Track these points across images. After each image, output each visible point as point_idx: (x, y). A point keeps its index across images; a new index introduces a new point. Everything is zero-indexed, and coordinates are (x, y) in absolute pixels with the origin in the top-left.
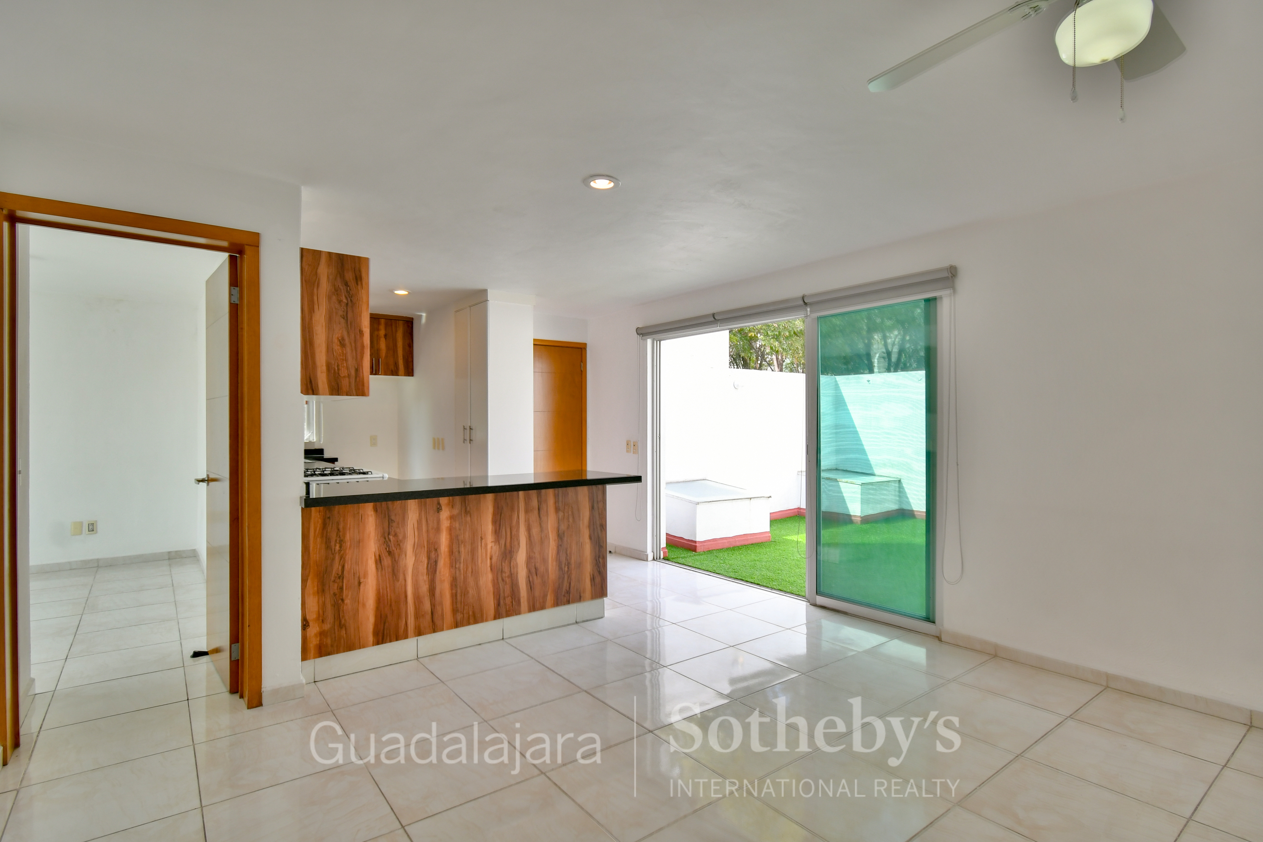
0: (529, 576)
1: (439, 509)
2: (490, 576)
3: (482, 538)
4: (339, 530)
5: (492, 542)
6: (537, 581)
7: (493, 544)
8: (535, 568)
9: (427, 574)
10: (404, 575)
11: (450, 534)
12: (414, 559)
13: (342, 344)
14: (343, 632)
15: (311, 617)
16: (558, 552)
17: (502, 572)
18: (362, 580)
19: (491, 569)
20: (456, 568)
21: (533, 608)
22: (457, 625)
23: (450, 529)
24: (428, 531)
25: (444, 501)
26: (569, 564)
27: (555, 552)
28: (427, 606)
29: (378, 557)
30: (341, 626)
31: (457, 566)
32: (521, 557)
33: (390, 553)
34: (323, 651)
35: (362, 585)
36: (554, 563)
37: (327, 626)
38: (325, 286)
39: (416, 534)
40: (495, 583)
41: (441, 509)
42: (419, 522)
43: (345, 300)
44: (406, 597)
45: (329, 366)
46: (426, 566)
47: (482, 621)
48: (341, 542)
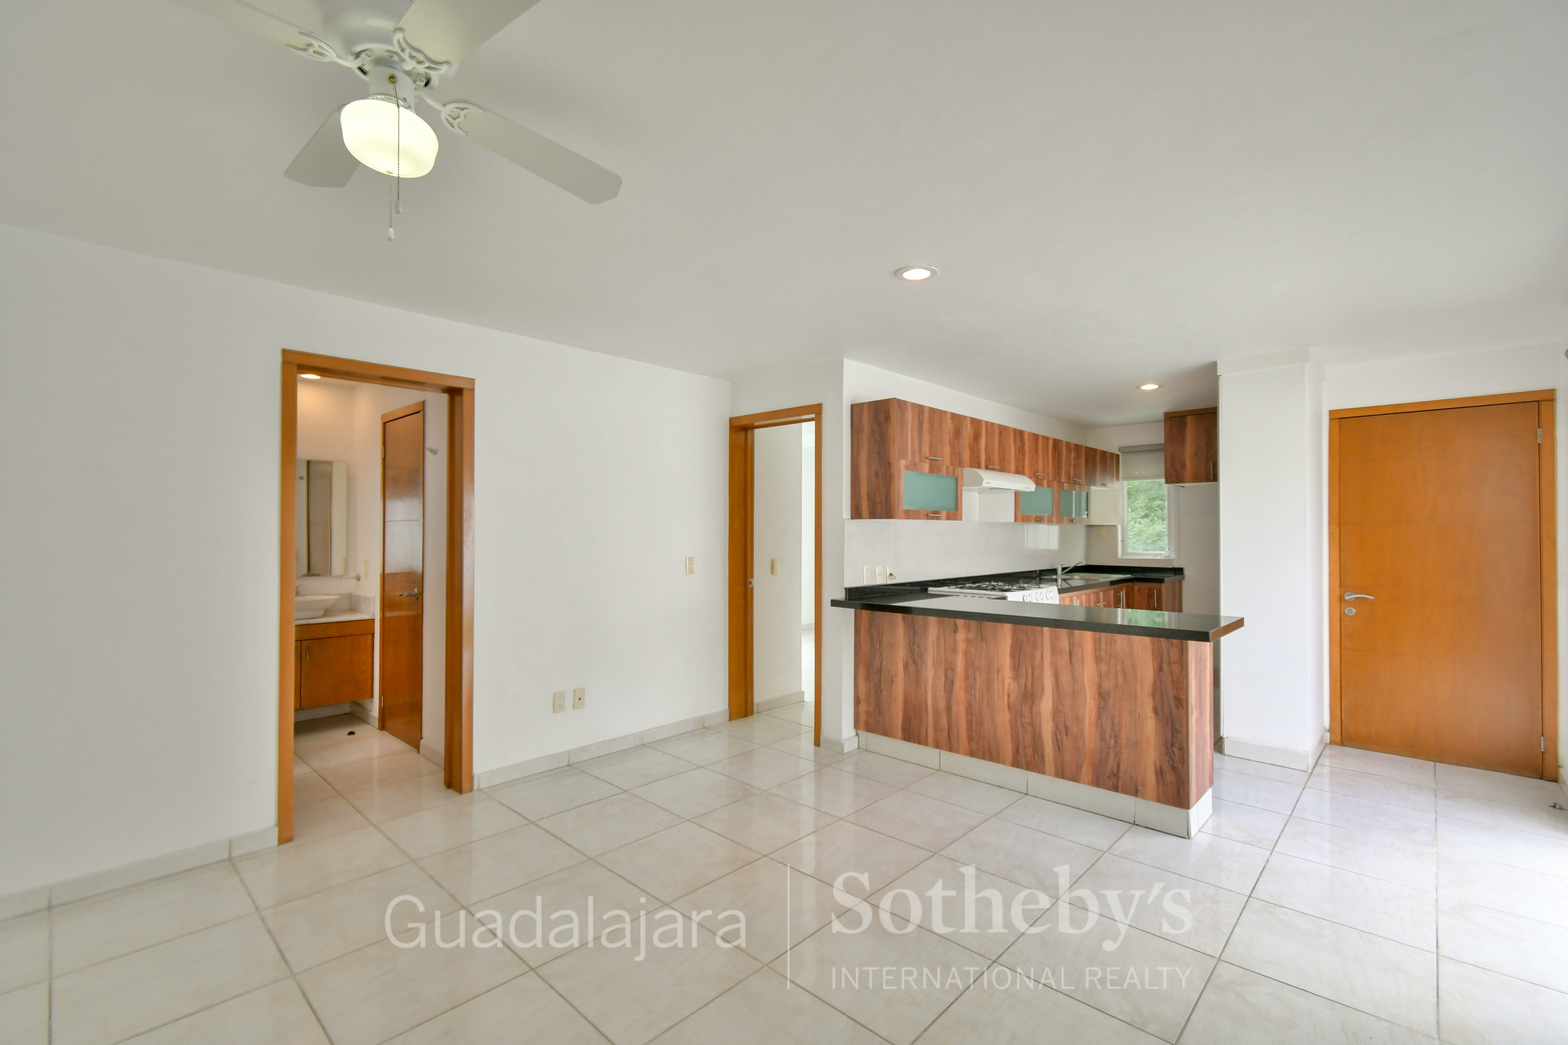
0: (1056, 734)
1: (956, 630)
2: (1007, 716)
3: (998, 671)
4: (879, 631)
5: (1010, 678)
6: (1067, 743)
7: (1011, 680)
8: (1065, 726)
9: (944, 691)
10: (925, 686)
11: (966, 657)
12: (933, 673)
14: (882, 718)
15: (862, 696)
16: (1099, 716)
17: (1021, 715)
18: (894, 679)
19: (1009, 709)
20: (971, 694)
21: (1061, 774)
22: (972, 754)
23: (966, 653)
24: (945, 649)
25: (960, 622)
26: (1117, 738)
27: (1094, 714)
28: (944, 723)
29: (905, 663)
30: (880, 713)
31: (973, 693)
32: (1046, 705)
33: (914, 662)
34: (869, 728)
35: (894, 684)
36: (1094, 729)
37: (871, 709)
38: (866, 431)
39: (936, 649)
40: (1013, 725)
41: (958, 630)
42: (938, 638)
44: (927, 706)
45: (868, 494)
46: (943, 683)
47: (998, 762)
48: (881, 642)
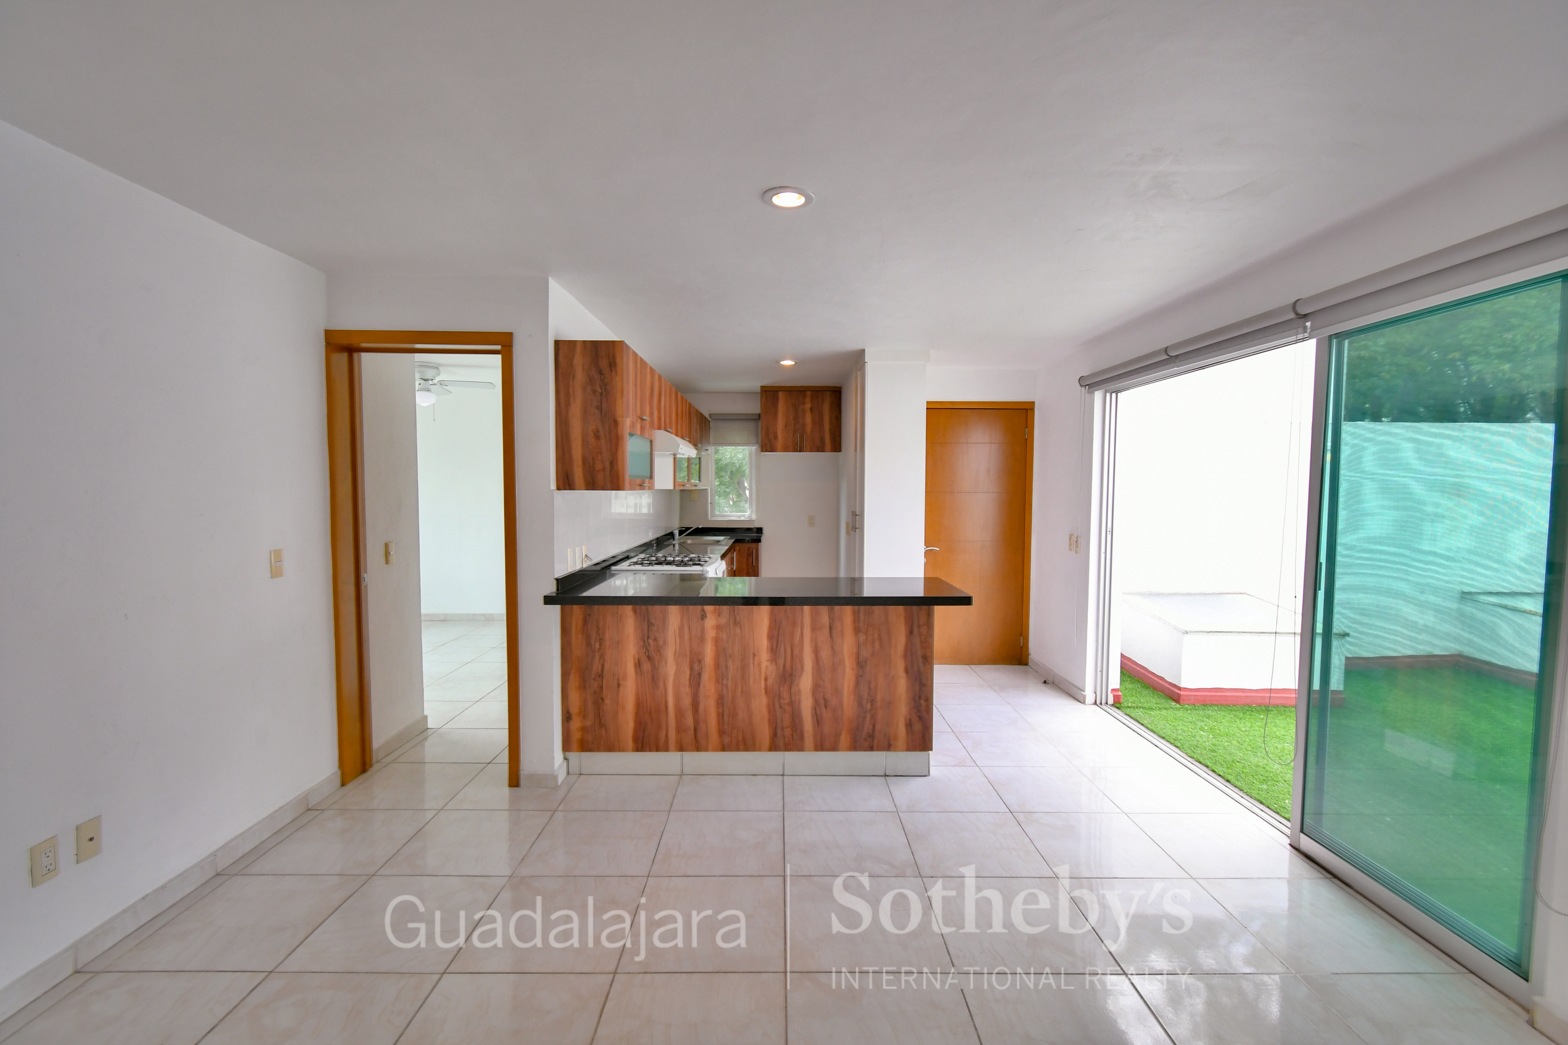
0: (815, 708)
1: (703, 617)
2: (764, 700)
4: (598, 627)
5: (767, 661)
6: (827, 715)
7: (768, 663)
8: (824, 699)
9: (689, 687)
10: (665, 684)
11: (716, 645)
12: (675, 668)
13: (597, 437)
14: (603, 732)
15: (574, 710)
16: (857, 684)
17: (780, 697)
18: (621, 682)
19: (766, 692)
20: (722, 685)
21: (820, 747)
22: (724, 748)
23: (717, 640)
24: (690, 640)
25: (709, 609)
26: (873, 701)
27: (852, 683)
28: (689, 721)
29: (637, 661)
30: (602, 725)
31: (724, 683)
32: (806, 683)
33: (649, 658)
34: (585, 747)
35: (621, 688)
36: (852, 697)
37: (588, 723)
38: (580, 376)
39: (678, 641)
40: (771, 709)
41: (706, 617)
42: (681, 628)
43: (599, 390)
44: (667, 707)
45: (584, 460)
46: (688, 677)
47: (754, 750)
48: (601, 641)
